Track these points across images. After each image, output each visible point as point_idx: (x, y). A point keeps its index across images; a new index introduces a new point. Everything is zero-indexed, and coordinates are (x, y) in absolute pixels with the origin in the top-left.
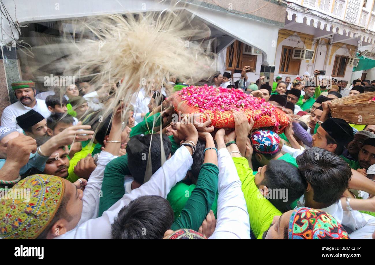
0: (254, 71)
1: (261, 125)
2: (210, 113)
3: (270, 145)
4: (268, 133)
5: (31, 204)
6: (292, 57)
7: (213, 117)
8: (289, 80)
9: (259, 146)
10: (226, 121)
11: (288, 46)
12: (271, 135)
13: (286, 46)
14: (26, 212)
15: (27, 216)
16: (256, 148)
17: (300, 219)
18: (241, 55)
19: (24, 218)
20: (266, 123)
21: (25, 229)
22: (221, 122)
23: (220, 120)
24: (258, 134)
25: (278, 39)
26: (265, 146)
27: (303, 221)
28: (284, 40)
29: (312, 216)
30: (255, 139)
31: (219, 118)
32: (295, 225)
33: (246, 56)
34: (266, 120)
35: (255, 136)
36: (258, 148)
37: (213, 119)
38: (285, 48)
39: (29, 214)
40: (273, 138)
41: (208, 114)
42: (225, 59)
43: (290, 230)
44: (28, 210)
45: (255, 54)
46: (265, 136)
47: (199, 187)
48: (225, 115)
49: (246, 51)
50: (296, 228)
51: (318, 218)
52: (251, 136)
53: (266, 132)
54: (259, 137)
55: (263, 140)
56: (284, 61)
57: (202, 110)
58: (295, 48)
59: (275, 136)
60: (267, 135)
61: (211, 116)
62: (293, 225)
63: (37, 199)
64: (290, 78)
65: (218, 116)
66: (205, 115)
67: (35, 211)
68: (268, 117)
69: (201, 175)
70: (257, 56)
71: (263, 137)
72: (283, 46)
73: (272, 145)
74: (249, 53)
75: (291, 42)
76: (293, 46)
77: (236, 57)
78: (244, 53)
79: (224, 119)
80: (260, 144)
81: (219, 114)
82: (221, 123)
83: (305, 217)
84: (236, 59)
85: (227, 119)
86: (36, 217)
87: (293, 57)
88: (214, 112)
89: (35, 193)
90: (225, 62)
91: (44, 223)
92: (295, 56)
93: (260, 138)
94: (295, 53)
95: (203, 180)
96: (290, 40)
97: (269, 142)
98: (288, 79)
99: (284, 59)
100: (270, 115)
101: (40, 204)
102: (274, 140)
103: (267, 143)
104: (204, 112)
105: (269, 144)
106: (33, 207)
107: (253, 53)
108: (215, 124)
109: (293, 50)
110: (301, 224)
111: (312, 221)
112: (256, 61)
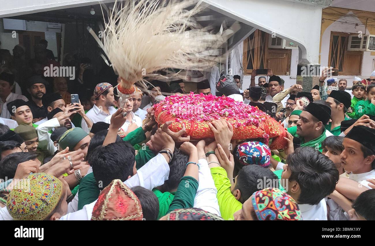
0: (288, 73)
1: (246, 136)
2: (186, 123)
3: (259, 157)
4: (256, 144)
5: (46, 194)
6: (347, 48)
7: (190, 127)
8: (344, 84)
9: (247, 158)
10: (204, 131)
11: (341, 31)
12: (260, 146)
13: (336, 32)
14: (42, 200)
15: (41, 203)
16: (244, 161)
17: (260, 199)
18: (266, 50)
19: (40, 203)
20: (252, 133)
21: (38, 212)
22: (198, 131)
23: (197, 130)
24: (246, 146)
25: (322, 23)
26: (254, 157)
27: (263, 199)
28: (333, 24)
29: (268, 192)
30: (242, 151)
31: (196, 127)
32: (259, 205)
33: (274, 51)
34: (251, 131)
35: (242, 147)
36: (245, 160)
37: (189, 129)
38: (336, 35)
39: (43, 201)
40: (263, 149)
41: (185, 123)
42: (241, 58)
43: (256, 211)
44: (43, 198)
45: (287, 48)
46: (253, 146)
47: (178, 198)
48: (203, 125)
49: (273, 44)
50: (261, 206)
51: (272, 191)
52: (238, 148)
53: (254, 143)
54: (246, 148)
55: (251, 151)
56: (334, 55)
57: (179, 119)
58: (351, 34)
59: (265, 147)
60: (256, 146)
61: (188, 126)
62: (257, 205)
63: (49, 191)
64: (346, 81)
65: (196, 125)
66: (181, 125)
67: (48, 200)
68: (254, 127)
69: (181, 187)
70: (291, 50)
71: (251, 148)
72: (332, 32)
73: (261, 156)
74: (279, 47)
75: (345, 25)
76: (349, 31)
77: (259, 54)
78: (270, 46)
79: (202, 128)
80: (248, 156)
81: (197, 124)
82: (198, 133)
83: (264, 195)
84: (259, 57)
85: (205, 129)
86: (47, 204)
87: (350, 49)
88: (192, 121)
89: (46, 187)
90: (242, 62)
91: (49, 211)
92: (352, 47)
93: (248, 150)
94: (353, 42)
95: (183, 192)
96: (342, 23)
97: (258, 153)
98: (343, 82)
99: (334, 52)
100: (257, 125)
101: (51, 195)
102: (264, 151)
103: (256, 154)
104: (180, 122)
105: (257, 155)
106: (46, 197)
107: (284, 46)
108: (192, 134)
109: (348, 38)
110: (263, 202)
111: (269, 195)
112: (290, 58)
